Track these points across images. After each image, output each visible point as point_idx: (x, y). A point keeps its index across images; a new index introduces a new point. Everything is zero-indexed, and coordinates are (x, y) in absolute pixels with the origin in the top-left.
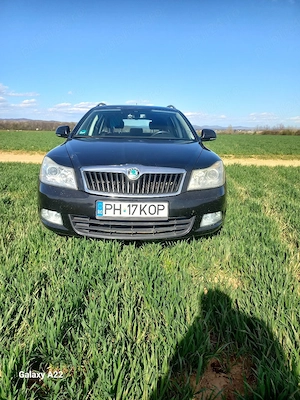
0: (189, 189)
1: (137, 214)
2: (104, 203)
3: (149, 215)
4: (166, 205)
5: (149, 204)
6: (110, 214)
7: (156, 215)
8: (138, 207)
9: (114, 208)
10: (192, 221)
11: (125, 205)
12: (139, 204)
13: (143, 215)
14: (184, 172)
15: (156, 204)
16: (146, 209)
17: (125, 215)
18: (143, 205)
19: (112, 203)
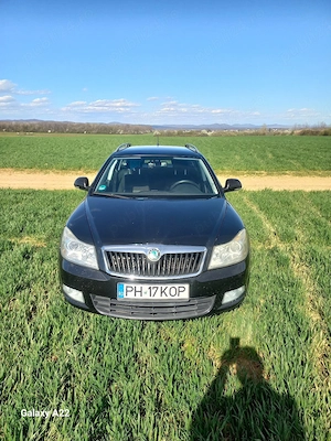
0: (210, 268)
1: (158, 296)
2: (125, 285)
3: (169, 297)
4: (187, 286)
5: (169, 286)
6: (131, 295)
7: (176, 297)
8: (159, 290)
9: (135, 290)
10: (213, 299)
11: (146, 287)
12: (159, 286)
13: (164, 297)
14: (205, 249)
15: (177, 286)
16: (167, 291)
17: (146, 296)
18: (164, 287)
19: (133, 286)
